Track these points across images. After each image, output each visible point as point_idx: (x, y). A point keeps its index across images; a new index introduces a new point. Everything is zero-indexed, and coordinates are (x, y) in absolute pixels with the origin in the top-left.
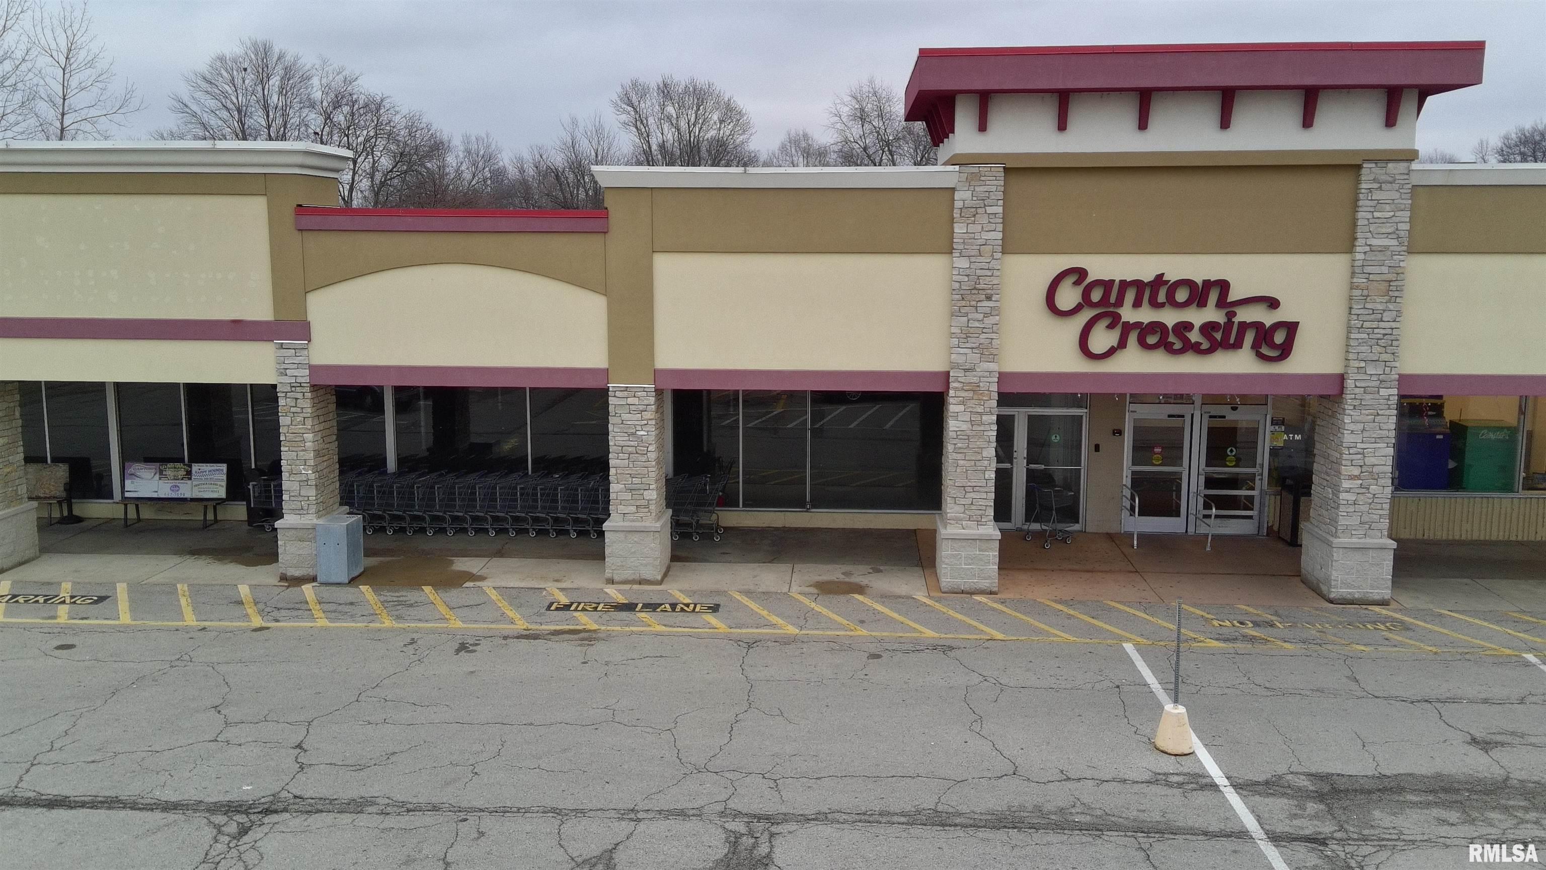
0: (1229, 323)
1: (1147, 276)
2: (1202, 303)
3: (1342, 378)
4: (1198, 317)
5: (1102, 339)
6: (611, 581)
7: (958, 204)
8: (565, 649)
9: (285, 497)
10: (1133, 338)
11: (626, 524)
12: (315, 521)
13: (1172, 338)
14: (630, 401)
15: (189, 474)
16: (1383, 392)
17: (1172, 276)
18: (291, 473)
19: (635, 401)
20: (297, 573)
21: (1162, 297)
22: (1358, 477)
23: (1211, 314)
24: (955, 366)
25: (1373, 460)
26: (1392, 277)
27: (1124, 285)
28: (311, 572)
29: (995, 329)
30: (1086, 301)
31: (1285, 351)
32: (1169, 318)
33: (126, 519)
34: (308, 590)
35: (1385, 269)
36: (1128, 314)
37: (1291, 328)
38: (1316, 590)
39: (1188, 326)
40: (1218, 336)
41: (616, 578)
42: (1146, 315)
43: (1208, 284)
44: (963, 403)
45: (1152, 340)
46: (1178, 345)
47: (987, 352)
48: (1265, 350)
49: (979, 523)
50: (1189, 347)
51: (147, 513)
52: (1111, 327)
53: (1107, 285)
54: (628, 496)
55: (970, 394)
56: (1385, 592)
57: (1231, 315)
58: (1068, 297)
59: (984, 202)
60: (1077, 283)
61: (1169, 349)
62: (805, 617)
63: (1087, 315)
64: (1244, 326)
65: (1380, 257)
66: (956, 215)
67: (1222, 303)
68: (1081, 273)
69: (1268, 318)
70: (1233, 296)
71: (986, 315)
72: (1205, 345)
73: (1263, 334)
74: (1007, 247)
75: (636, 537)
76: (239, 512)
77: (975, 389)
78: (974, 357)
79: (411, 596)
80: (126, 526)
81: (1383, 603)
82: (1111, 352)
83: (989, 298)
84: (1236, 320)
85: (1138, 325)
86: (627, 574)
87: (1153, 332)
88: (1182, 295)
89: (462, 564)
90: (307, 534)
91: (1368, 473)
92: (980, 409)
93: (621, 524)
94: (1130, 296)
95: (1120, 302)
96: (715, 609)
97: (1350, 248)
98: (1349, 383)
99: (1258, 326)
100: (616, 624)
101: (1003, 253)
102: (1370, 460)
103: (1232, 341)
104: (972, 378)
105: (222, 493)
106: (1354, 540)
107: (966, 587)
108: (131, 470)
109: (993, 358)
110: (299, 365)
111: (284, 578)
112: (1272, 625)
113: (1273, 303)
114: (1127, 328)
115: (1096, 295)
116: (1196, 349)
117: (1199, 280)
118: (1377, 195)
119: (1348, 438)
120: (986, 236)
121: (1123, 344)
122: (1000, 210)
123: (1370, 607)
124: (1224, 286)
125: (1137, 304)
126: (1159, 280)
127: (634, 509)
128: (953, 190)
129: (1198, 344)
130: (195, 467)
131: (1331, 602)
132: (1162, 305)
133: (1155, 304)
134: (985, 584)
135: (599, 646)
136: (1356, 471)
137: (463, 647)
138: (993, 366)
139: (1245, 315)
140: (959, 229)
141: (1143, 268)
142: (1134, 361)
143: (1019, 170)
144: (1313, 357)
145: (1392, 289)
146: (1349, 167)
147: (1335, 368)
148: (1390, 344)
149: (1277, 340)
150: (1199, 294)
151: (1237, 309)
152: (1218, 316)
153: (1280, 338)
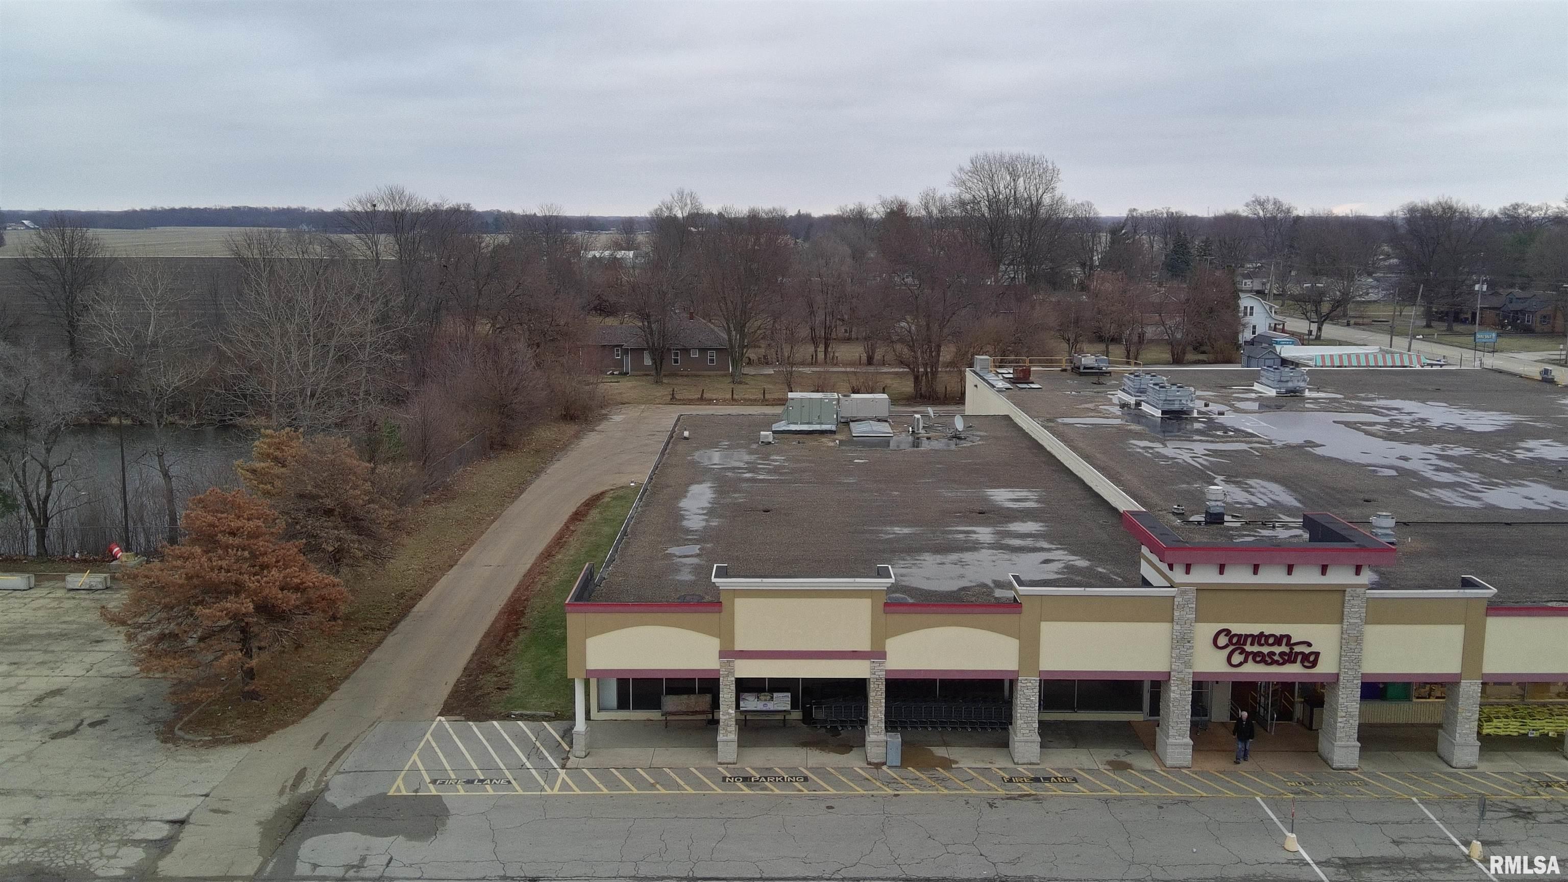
0: (1291, 652)
1: (1256, 633)
2: (1280, 645)
3: (1338, 675)
4: (1277, 650)
5: (1237, 658)
7: (1176, 603)
8: (1032, 806)
10: (1250, 658)
11: (1025, 738)
12: (883, 738)
13: (1267, 659)
14: (1028, 684)
15: (772, 698)
16: (1355, 682)
17: (1267, 633)
19: (1030, 684)
20: (877, 761)
21: (1263, 642)
22: (1345, 717)
23: (1284, 648)
24: (1175, 671)
25: (1351, 710)
26: (1358, 635)
27: (1247, 636)
28: (883, 760)
29: (1191, 655)
30: (1230, 643)
31: (1314, 664)
32: (1266, 650)
34: (884, 768)
35: (1355, 632)
36: (1248, 648)
37: (1317, 654)
38: (1326, 762)
39: (1274, 654)
40: (1286, 658)
41: (1020, 762)
42: (1256, 649)
43: (1282, 636)
44: (1177, 686)
45: (1258, 659)
46: (1270, 661)
47: (1188, 664)
48: (1306, 664)
49: (1183, 737)
50: (1275, 662)
51: (749, 717)
52: (1240, 653)
53: (1240, 636)
54: (1025, 726)
55: (1180, 682)
56: (1356, 765)
57: (1292, 649)
58: (1223, 641)
59: (1187, 602)
60: (1226, 635)
61: (1267, 664)
62: (1117, 785)
63: (1231, 648)
64: (1297, 654)
65: (1353, 626)
66: (1175, 607)
67: (1288, 644)
68: (1227, 632)
69: (1307, 650)
70: (1292, 642)
71: (1188, 649)
72: (1281, 661)
73: (1305, 657)
74: (1197, 620)
75: (1029, 744)
76: (797, 715)
77: (1182, 680)
78: (1182, 667)
81: (1356, 769)
82: (1241, 664)
83: (1189, 642)
84: (1294, 651)
85: (1252, 652)
86: (1025, 761)
87: (1259, 656)
88: (1271, 641)
89: (940, 752)
91: (1349, 715)
92: (1185, 689)
93: (1022, 738)
94: (1249, 641)
95: (1245, 644)
97: (1341, 621)
98: (1341, 678)
99: (1302, 653)
100: (1038, 789)
101: (1196, 622)
103: (1292, 660)
104: (1181, 675)
105: (789, 708)
106: (1343, 743)
107: (1178, 766)
108: (743, 697)
109: (1191, 666)
110: (881, 670)
111: (869, 763)
112: (1312, 784)
113: (1309, 645)
114: (1248, 654)
115: (1235, 640)
116: (1277, 663)
117: (1278, 634)
118: (1352, 602)
119: (1341, 700)
120: (1188, 616)
121: (1246, 661)
122: (1194, 606)
123: (1350, 772)
124: (1289, 637)
125: (1252, 644)
126: (1262, 633)
127: (1028, 731)
128: (1174, 597)
129: (1278, 661)
130: (775, 695)
131: (1333, 769)
132: (1263, 645)
133: (1261, 645)
134: (1185, 764)
135: (1043, 803)
136: (1344, 714)
137: (990, 805)
138: (1191, 671)
139: (1297, 649)
140: (1176, 613)
141: (1254, 629)
142: (1251, 668)
143: (1202, 590)
144: (1326, 666)
145: (1359, 639)
146: (1341, 591)
147: (1335, 671)
148: (1358, 661)
149: (1311, 659)
150: (1278, 640)
151: (1294, 647)
152: (1286, 649)
153: (1312, 658)
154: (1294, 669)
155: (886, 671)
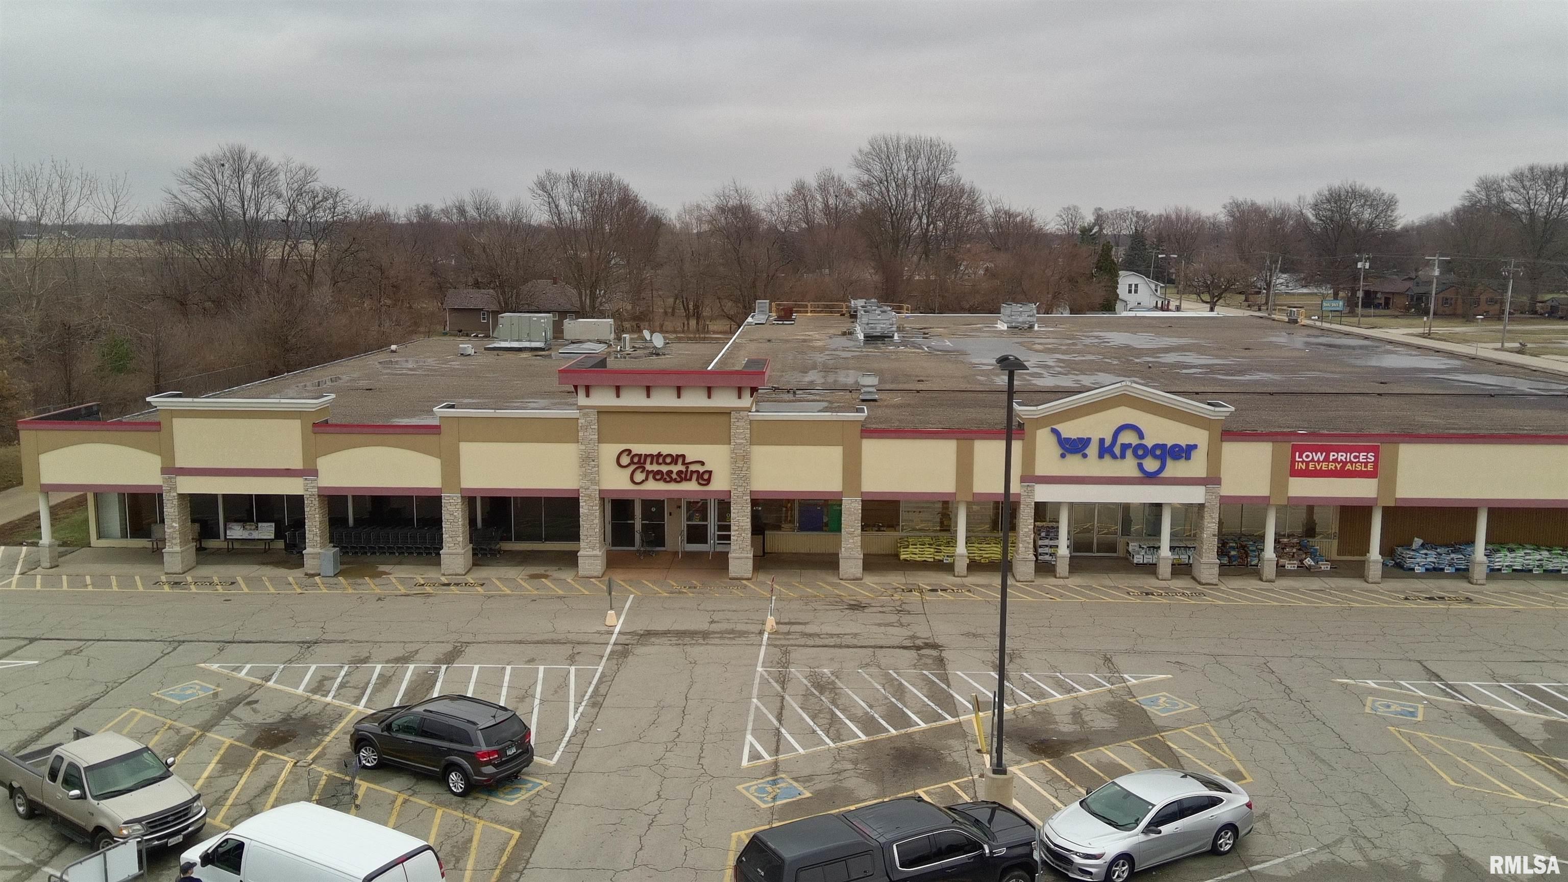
0: (687, 471)
1: (655, 453)
2: (676, 464)
3: (730, 492)
4: (675, 469)
5: (639, 477)
6: (444, 575)
7: (580, 425)
8: (419, 600)
9: (307, 541)
10: (651, 476)
11: (450, 551)
12: (320, 551)
14: (451, 501)
15: (257, 527)
16: (745, 498)
17: (664, 453)
18: (309, 531)
19: (455, 501)
20: (312, 572)
21: (661, 460)
22: (736, 530)
23: (679, 467)
24: (582, 487)
25: (742, 524)
26: (745, 454)
27: (646, 456)
28: (318, 572)
29: (598, 473)
30: (632, 462)
31: (708, 481)
32: (665, 468)
33: (228, 548)
34: (317, 578)
35: (742, 451)
36: (649, 467)
37: (710, 472)
39: (671, 472)
40: (683, 476)
41: (446, 573)
42: (655, 468)
43: (678, 456)
44: (585, 502)
45: (658, 477)
46: (668, 479)
47: (595, 482)
48: (701, 481)
49: (593, 549)
50: (672, 480)
51: (236, 546)
52: (642, 472)
53: (640, 456)
54: (451, 539)
56: (750, 576)
57: (687, 468)
58: (625, 460)
59: (590, 423)
60: (628, 455)
61: (665, 481)
62: (516, 587)
63: (633, 467)
64: (692, 472)
65: (740, 447)
66: (579, 428)
67: (684, 463)
68: (630, 451)
69: (701, 469)
70: (687, 461)
71: (593, 467)
72: (679, 479)
73: (700, 475)
74: (600, 441)
75: (454, 556)
76: (280, 544)
77: (589, 496)
78: (589, 484)
79: (359, 581)
80: (228, 551)
81: (749, 579)
82: (643, 481)
83: (593, 461)
84: (689, 470)
85: (652, 471)
86: (451, 572)
87: (658, 474)
88: (668, 460)
89: (382, 568)
90: (315, 556)
91: (741, 529)
92: (592, 504)
93: (448, 551)
94: (649, 460)
95: (645, 463)
96: (482, 585)
97: (729, 443)
98: (733, 494)
99: (698, 472)
100: (442, 591)
101: (599, 443)
102: (741, 524)
103: (688, 478)
104: (588, 492)
105: (272, 537)
107: (589, 576)
108: (230, 526)
109: (598, 484)
110: (313, 487)
111: (306, 574)
113: (703, 463)
114: (648, 472)
115: (636, 460)
116: (676, 481)
117: (674, 454)
118: (737, 424)
119: (735, 516)
120: (591, 437)
121: (647, 479)
122: (596, 427)
123: (744, 581)
124: (683, 456)
125: (651, 463)
126: (659, 455)
128: (578, 419)
129: (676, 479)
130: (260, 524)
131: (733, 579)
132: (660, 464)
133: (658, 464)
134: (596, 574)
135: (431, 598)
136: (737, 528)
137: (379, 599)
138: (597, 487)
139: (693, 468)
140: (581, 434)
141: (653, 449)
142: (652, 485)
143: (603, 412)
144: (719, 484)
145: (746, 458)
146: (726, 413)
147: (726, 488)
148: (746, 479)
149: (705, 478)
150: (675, 459)
151: (689, 466)
152: (683, 468)
153: (706, 476)
154: (692, 486)
155: (318, 488)
